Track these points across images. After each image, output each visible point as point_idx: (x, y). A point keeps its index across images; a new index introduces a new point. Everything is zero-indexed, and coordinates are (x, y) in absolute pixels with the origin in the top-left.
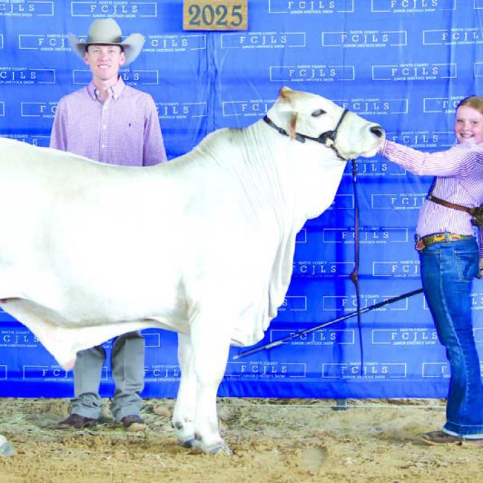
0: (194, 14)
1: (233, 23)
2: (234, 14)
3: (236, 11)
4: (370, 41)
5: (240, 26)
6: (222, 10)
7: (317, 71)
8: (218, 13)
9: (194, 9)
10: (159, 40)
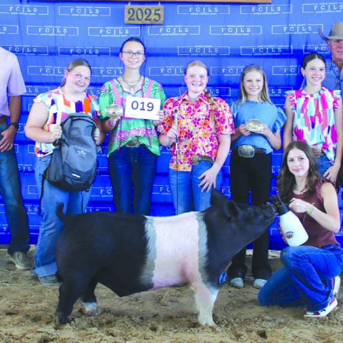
0: (131, 14)
1: (155, 20)
2: (155, 14)
3: (157, 12)
4: (239, 31)
5: (159, 21)
6: (148, 11)
7: (207, 50)
8: (146, 13)
9: (131, 11)
10: (112, 30)
